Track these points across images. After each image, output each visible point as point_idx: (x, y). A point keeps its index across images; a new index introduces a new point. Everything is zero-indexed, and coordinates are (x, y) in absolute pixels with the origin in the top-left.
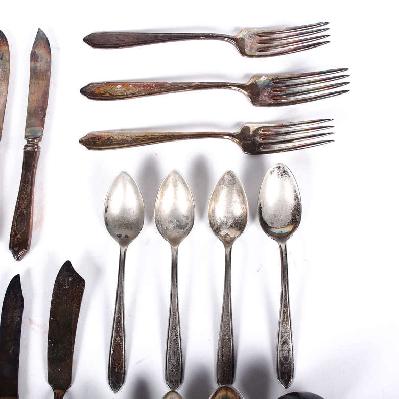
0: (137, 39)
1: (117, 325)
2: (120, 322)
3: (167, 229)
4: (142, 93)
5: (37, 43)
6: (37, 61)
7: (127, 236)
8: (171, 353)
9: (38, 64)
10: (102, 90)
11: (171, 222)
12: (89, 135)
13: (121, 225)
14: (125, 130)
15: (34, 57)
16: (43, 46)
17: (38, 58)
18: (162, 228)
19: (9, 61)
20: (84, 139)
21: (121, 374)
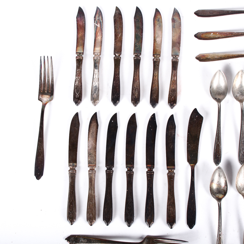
0: (219, 13)
1: (218, 136)
2: (219, 135)
3: (237, 96)
4: (223, 36)
5: (174, 14)
6: (175, 22)
7: (219, 99)
8: (241, 149)
9: (176, 24)
10: (204, 36)
11: (238, 93)
12: (199, 55)
13: (216, 94)
14: (215, 53)
15: (173, 20)
16: (177, 15)
17: (175, 21)
18: (235, 95)
19: (162, 22)
20: (198, 57)
21: (219, 158)
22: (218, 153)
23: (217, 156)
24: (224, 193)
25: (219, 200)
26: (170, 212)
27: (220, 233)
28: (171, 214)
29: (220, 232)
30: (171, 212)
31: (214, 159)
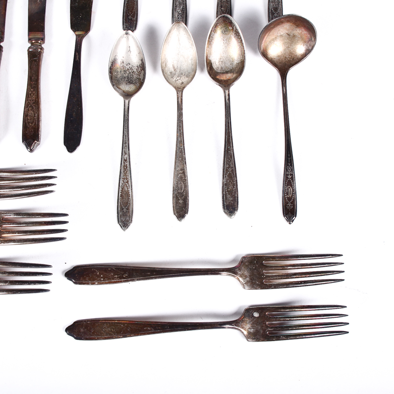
21: (133, 21)
22: (131, 12)
23: (130, 17)
24: (139, 83)
25: (128, 95)
26: (28, 119)
27: (126, 156)
28: (29, 123)
29: (126, 154)
30: (31, 119)
31: (123, 24)
